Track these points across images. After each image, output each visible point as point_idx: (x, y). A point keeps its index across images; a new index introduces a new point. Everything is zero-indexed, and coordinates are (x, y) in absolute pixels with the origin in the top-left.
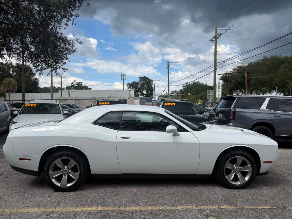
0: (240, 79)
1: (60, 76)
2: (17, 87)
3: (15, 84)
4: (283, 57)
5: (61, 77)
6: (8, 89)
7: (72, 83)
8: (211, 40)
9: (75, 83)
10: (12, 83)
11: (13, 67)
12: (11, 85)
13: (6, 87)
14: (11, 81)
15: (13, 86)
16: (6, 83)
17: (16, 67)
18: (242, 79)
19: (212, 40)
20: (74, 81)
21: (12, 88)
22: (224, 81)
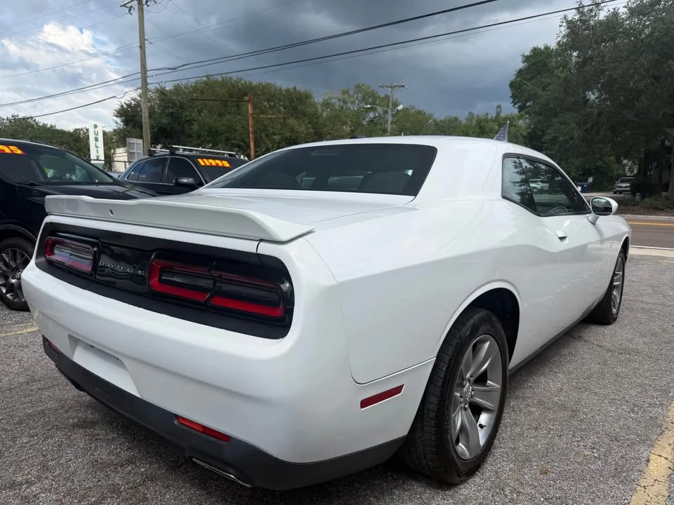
0: (165, 121)
4: (246, 82)
8: (125, 5)
18: (170, 119)
19: (129, 5)
22: (126, 122)
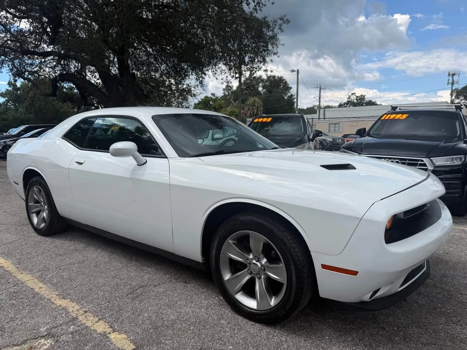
1: (319, 86)
2: (262, 108)
3: (259, 105)
5: (320, 89)
6: (252, 112)
7: (349, 98)
9: (353, 98)
10: (256, 104)
11: (263, 81)
12: (255, 106)
13: (249, 109)
14: (255, 101)
15: (258, 107)
16: (250, 105)
17: (267, 81)
20: (353, 94)
21: (255, 111)
